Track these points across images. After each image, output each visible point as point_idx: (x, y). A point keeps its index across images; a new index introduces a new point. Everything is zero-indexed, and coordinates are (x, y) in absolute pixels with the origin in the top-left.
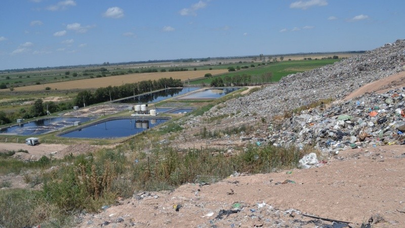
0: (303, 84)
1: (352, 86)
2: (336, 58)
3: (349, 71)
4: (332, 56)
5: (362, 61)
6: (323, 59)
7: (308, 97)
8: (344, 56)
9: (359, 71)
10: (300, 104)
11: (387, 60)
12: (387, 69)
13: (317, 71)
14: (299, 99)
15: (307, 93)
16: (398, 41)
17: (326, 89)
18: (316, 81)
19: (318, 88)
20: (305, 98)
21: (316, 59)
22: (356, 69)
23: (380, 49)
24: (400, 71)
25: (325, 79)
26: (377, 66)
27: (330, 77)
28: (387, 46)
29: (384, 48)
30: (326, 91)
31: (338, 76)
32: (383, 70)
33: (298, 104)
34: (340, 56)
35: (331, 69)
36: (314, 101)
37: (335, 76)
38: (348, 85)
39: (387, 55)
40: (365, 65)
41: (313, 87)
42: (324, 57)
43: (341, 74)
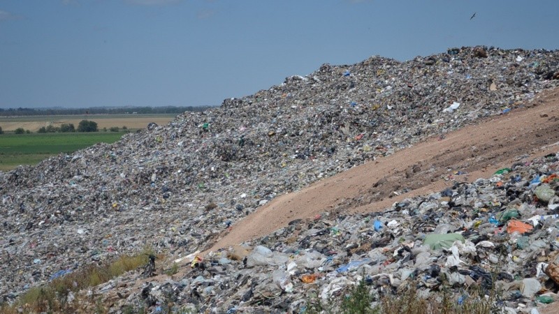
0: (29, 207)
1: (209, 208)
2: (89, 128)
3: (187, 160)
4: (76, 123)
5: (220, 131)
6: (42, 130)
7: (63, 251)
8: (118, 122)
9: (220, 162)
10: (37, 275)
11: (310, 126)
12: (313, 154)
13: (62, 163)
14: (30, 259)
15: (54, 237)
16: (325, 69)
17: (122, 223)
18: (79, 197)
19: (89, 219)
20: (50, 254)
21: (20, 131)
22: (212, 155)
23: (271, 95)
24: (357, 160)
25: (107, 188)
26: (278, 144)
27: (127, 183)
28: (293, 84)
29: (284, 90)
30: (123, 227)
31: (153, 177)
32: (300, 157)
33: (29, 276)
34: (103, 123)
35: (114, 160)
36: (89, 262)
37: (145, 178)
38: (194, 205)
39: (296, 111)
40: (242, 143)
41: (68, 217)
42: (47, 124)
43: (164, 171)
